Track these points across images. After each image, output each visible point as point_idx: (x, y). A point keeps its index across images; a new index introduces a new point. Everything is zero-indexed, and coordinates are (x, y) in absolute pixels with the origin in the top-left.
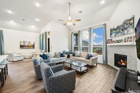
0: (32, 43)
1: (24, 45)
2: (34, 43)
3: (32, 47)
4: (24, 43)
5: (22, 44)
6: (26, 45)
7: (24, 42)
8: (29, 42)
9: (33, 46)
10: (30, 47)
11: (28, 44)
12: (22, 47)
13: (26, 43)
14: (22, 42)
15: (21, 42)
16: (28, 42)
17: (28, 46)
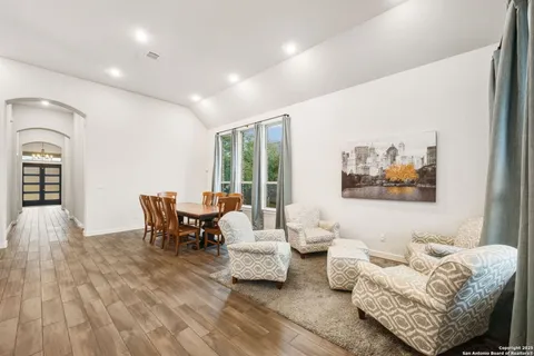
0: (415, 156)
1: (361, 172)
2: (433, 151)
3: (411, 184)
4: (359, 159)
5: (352, 169)
6: (374, 172)
7: (363, 154)
8: (392, 152)
9: (424, 184)
10: (399, 183)
11: (386, 165)
12: (351, 183)
13: (369, 160)
14: (353, 157)
15: (345, 157)
16: (382, 152)
17: (383, 177)
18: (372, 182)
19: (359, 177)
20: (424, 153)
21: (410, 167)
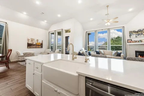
0: (40, 42)
1: (32, 43)
4: (32, 41)
5: (30, 42)
6: (34, 43)
7: (32, 40)
9: (41, 45)
10: (38, 45)
11: (36, 42)
13: (34, 41)
14: (30, 40)
15: (28, 40)
16: (36, 40)
17: (36, 44)
18: (34, 45)
19: (32, 44)
20: (41, 41)
21: (40, 43)
